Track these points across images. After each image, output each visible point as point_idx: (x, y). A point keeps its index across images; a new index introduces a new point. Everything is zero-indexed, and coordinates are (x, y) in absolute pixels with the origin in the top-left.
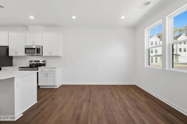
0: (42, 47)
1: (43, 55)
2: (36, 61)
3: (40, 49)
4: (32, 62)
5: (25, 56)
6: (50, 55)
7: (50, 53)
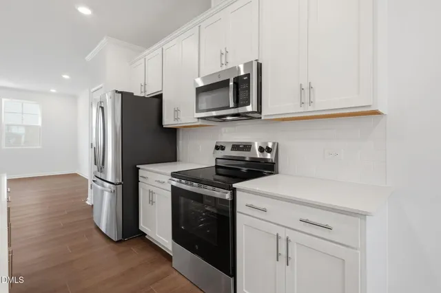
0: (259, 67)
1: (267, 111)
2: (236, 147)
3: (248, 81)
4: (223, 148)
5: (200, 122)
6: (308, 110)
7: (306, 92)
